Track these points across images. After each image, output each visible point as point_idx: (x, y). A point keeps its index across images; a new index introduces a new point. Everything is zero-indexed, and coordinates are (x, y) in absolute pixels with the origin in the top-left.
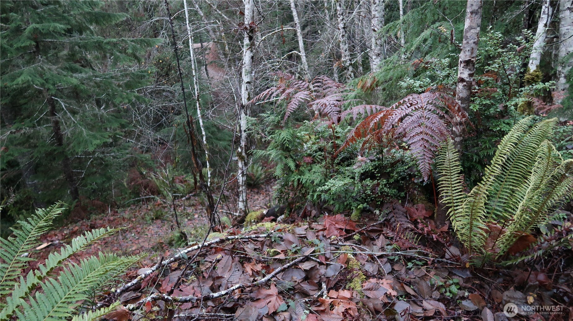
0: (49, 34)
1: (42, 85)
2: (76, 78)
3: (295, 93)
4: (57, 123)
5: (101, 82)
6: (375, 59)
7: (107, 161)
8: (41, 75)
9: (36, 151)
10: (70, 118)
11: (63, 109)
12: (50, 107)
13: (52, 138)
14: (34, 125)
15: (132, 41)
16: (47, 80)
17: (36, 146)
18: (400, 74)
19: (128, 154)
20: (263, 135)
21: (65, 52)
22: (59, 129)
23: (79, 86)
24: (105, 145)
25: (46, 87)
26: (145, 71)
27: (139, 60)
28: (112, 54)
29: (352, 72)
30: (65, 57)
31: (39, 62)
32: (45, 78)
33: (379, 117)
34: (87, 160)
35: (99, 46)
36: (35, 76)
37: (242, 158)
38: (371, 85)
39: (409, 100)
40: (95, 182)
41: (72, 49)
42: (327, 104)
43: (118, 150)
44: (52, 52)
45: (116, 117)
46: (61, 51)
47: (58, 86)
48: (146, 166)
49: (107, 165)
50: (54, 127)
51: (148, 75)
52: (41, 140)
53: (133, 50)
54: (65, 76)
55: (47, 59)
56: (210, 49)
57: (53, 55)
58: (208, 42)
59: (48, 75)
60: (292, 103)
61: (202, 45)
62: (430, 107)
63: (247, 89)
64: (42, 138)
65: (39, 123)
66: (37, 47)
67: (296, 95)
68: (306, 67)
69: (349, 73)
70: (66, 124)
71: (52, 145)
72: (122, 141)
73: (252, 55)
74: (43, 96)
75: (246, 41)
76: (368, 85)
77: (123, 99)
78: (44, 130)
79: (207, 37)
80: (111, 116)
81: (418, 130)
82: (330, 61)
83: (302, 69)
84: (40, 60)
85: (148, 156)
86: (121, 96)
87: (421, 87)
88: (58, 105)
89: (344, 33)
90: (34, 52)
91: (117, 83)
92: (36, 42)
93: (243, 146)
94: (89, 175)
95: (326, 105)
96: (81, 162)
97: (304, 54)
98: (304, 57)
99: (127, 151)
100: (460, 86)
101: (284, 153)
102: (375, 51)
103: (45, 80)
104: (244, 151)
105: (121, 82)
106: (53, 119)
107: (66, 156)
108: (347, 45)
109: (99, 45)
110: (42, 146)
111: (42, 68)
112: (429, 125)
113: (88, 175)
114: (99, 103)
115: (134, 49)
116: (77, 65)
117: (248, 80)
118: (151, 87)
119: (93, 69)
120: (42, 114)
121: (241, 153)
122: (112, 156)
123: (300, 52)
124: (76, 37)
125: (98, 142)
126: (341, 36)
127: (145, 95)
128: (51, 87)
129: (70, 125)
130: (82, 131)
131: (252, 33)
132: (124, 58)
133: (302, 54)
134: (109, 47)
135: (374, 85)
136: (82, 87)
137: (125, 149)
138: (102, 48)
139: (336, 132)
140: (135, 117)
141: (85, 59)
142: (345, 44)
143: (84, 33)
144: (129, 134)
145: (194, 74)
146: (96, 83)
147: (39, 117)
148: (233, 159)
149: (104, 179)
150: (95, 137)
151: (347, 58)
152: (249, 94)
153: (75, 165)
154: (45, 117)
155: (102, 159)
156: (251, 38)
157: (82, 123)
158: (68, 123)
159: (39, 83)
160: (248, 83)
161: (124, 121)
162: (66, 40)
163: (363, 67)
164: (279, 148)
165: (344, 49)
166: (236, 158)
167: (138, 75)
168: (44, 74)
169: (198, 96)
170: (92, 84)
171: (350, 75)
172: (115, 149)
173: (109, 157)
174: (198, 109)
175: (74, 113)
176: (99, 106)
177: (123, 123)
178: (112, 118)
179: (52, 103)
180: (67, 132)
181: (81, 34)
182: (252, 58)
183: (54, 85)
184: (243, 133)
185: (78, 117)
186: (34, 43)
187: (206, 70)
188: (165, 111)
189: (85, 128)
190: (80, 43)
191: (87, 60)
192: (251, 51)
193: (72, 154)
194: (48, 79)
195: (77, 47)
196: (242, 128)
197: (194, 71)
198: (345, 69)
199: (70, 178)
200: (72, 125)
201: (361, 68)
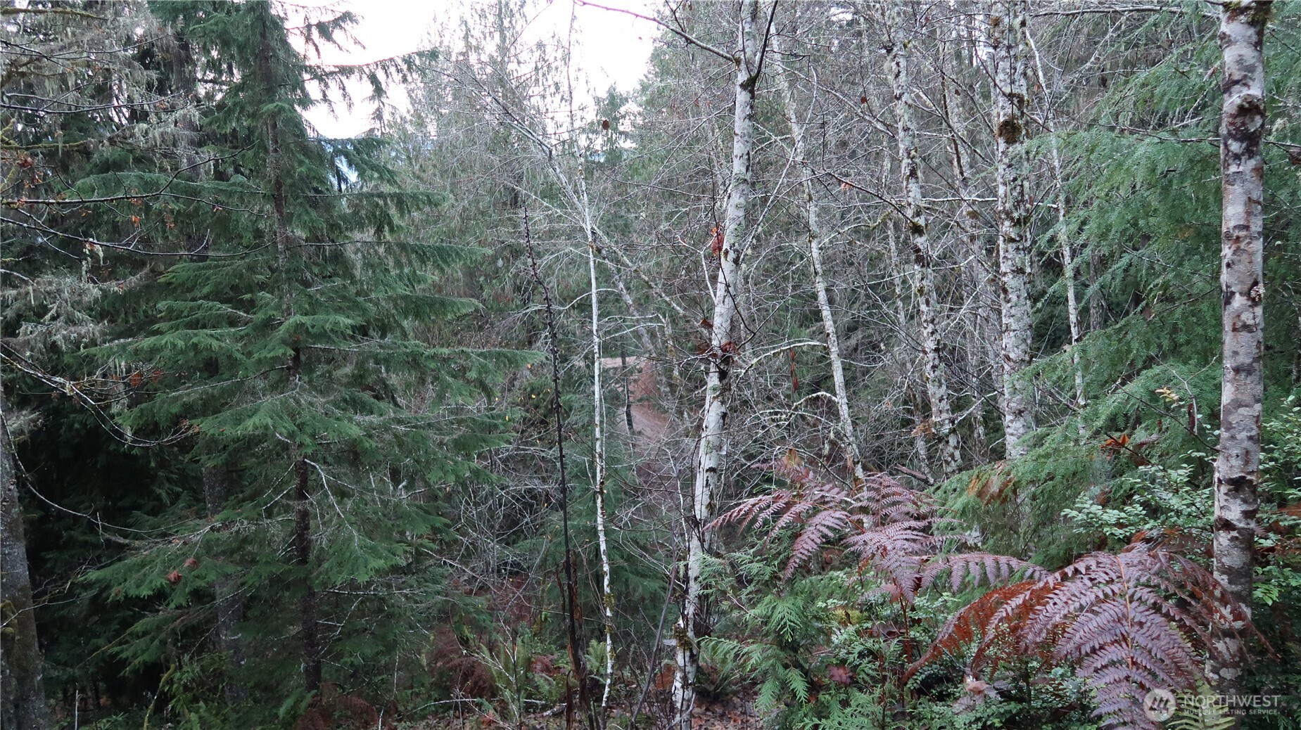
0: (323, 335)
1: (291, 435)
2: (358, 424)
3: (814, 515)
4: (304, 515)
5: (406, 434)
6: (1012, 421)
7: (393, 606)
8: (292, 416)
9: (252, 573)
10: (331, 506)
11: (322, 485)
12: (297, 481)
13: (290, 546)
14: (260, 515)
15: (480, 355)
16: (301, 427)
17: (254, 562)
18: (1073, 468)
19: (439, 593)
20: (735, 601)
21: (348, 369)
22: (307, 528)
23: (362, 440)
24: (396, 569)
25: (298, 440)
26: (499, 416)
27: (489, 393)
28: (436, 378)
29: (956, 448)
30: (345, 380)
31: (293, 389)
32: (298, 422)
33: (1014, 605)
34: (350, 600)
35: (414, 362)
36: (281, 418)
37: (686, 644)
38: (1001, 491)
39: (1088, 568)
40: (359, 653)
41: (361, 365)
42: (889, 548)
43: (419, 583)
44: (321, 369)
45: (427, 512)
46: (339, 367)
47: (321, 438)
48: (474, 624)
49: (390, 616)
50: (298, 523)
51: (503, 425)
52: (268, 550)
53: (480, 373)
54: (338, 419)
55: (310, 382)
56: (640, 371)
57: (322, 375)
58: (638, 358)
59: (306, 416)
60: (805, 537)
61: (624, 362)
62: (1144, 593)
63: (707, 485)
64: (269, 544)
65: (269, 513)
66: (296, 359)
67: (817, 520)
68: (849, 428)
69: (950, 449)
70: (323, 516)
71: (287, 560)
72: (431, 562)
73: (723, 409)
74: (289, 458)
75: (713, 380)
76: (994, 489)
77: (446, 473)
78: (277, 529)
79: (636, 346)
80: (415, 509)
81: (1114, 653)
82: (909, 411)
83: (837, 434)
84: (296, 385)
85: (481, 602)
86: (442, 468)
87: (1120, 525)
88: (314, 477)
89: (937, 362)
90: (288, 368)
91: (438, 438)
92: (297, 350)
93: (691, 616)
94: (349, 635)
95: (885, 549)
96: (338, 602)
97: (845, 400)
98: (845, 407)
99: (438, 587)
100: (1223, 540)
101: (782, 655)
102: (1012, 405)
103: (298, 426)
104: (691, 626)
105: (447, 438)
106: (297, 505)
107: (310, 588)
108: (944, 387)
109: (414, 360)
110: (267, 563)
111: (298, 402)
112: (1142, 640)
113: (347, 635)
114: (395, 476)
115: (483, 370)
116: (367, 396)
117: (712, 464)
118: (507, 449)
119: (396, 404)
120: (278, 494)
121: (685, 630)
122: (406, 596)
123: (835, 395)
124: (373, 344)
125: (380, 563)
126: (929, 367)
127: (493, 463)
128: (308, 441)
129: (331, 520)
130: (351, 538)
131: (728, 364)
132: (459, 389)
133: (841, 399)
134: (433, 365)
135: (1008, 491)
136: (368, 444)
137: (436, 582)
138: (419, 365)
139: (913, 609)
140: (465, 513)
141: (384, 383)
142: (940, 386)
143: (389, 335)
144: (448, 547)
145: (598, 435)
146: (396, 436)
147: (272, 499)
148: (667, 642)
149: (381, 648)
150: (374, 552)
151: (945, 416)
152: (711, 496)
153: (326, 608)
154: (284, 501)
155: (382, 600)
156: (723, 375)
157: (353, 519)
158: (327, 517)
159: (284, 431)
160: (711, 470)
161: (440, 521)
162: (351, 347)
163: (986, 428)
164: (770, 638)
165: (938, 396)
166: (674, 642)
167: (483, 423)
168: (299, 413)
169: (602, 483)
170: (387, 437)
171: (952, 456)
172: (411, 579)
173: (399, 597)
174: (599, 511)
175: (342, 494)
176: (396, 479)
177: (438, 525)
178: (417, 514)
179: (303, 471)
180: (320, 537)
181: (383, 336)
182: (724, 416)
183: (313, 436)
184: (692, 583)
185: (349, 504)
186: (292, 353)
187: (628, 415)
188: (531, 501)
189: (359, 531)
190: (378, 354)
191: (386, 386)
192: (723, 403)
193: (324, 585)
194: (303, 424)
195: (371, 364)
196: (690, 573)
197: (598, 430)
198: (940, 440)
199: (309, 638)
200: (335, 521)
201: (981, 430)
